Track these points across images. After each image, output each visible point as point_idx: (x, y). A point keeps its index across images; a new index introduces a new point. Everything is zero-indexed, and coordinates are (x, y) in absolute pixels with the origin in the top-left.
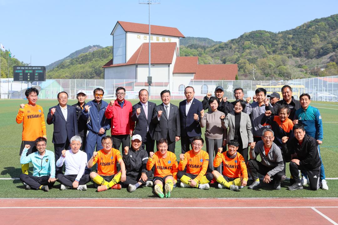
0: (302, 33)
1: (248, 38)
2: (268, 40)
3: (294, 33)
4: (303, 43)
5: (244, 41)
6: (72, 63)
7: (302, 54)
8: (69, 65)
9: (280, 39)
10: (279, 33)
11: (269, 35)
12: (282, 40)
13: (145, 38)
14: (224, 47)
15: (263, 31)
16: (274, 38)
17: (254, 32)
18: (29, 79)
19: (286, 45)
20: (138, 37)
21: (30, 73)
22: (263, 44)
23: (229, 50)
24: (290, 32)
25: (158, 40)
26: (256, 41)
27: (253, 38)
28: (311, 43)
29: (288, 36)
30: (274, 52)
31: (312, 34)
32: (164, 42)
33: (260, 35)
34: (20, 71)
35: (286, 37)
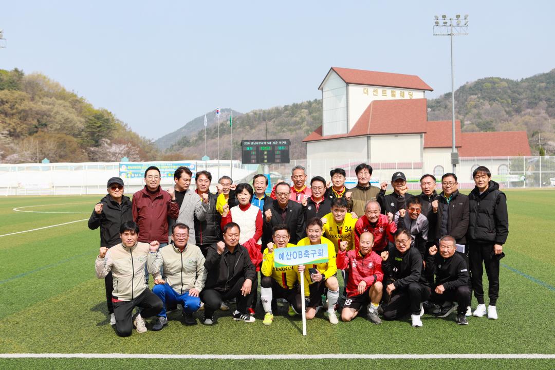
1: (473, 90)
2: (505, 92)
3: (548, 81)
5: (466, 96)
6: (200, 138)
8: (196, 141)
9: (524, 91)
10: (522, 81)
11: (506, 85)
12: (529, 92)
13: (375, 94)
14: (434, 106)
16: (515, 89)
17: (482, 80)
18: (266, 161)
19: (536, 99)
20: (365, 92)
21: (267, 151)
22: (499, 99)
23: (444, 111)
24: (540, 79)
25: (393, 95)
26: (486, 94)
27: (481, 90)
29: (538, 86)
30: (518, 111)
33: (493, 84)
34: (251, 148)
35: (535, 87)
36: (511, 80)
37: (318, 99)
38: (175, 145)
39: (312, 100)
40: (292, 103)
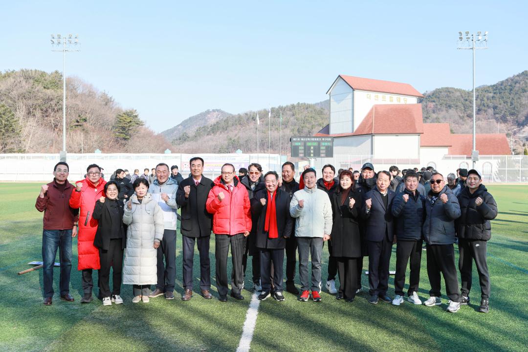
0: (506, 91)
1: (432, 98)
2: (459, 100)
3: (495, 91)
4: (509, 104)
7: (508, 119)
10: (473, 91)
11: (459, 94)
13: (376, 98)
15: (451, 88)
16: (467, 98)
17: (439, 89)
18: (312, 155)
19: (485, 107)
21: (314, 147)
22: (454, 106)
24: (488, 89)
25: (391, 101)
26: (443, 101)
27: (438, 98)
28: (520, 104)
29: (487, 95)
31: (521, 91)
32: (399, 103)
33: (448, 93)
34: (299, 144)
35: (484, 96)
36: (464, 90)
37: (300, 103)
38: (177, 140)
39: (295, 104)
40: (278, 106)
